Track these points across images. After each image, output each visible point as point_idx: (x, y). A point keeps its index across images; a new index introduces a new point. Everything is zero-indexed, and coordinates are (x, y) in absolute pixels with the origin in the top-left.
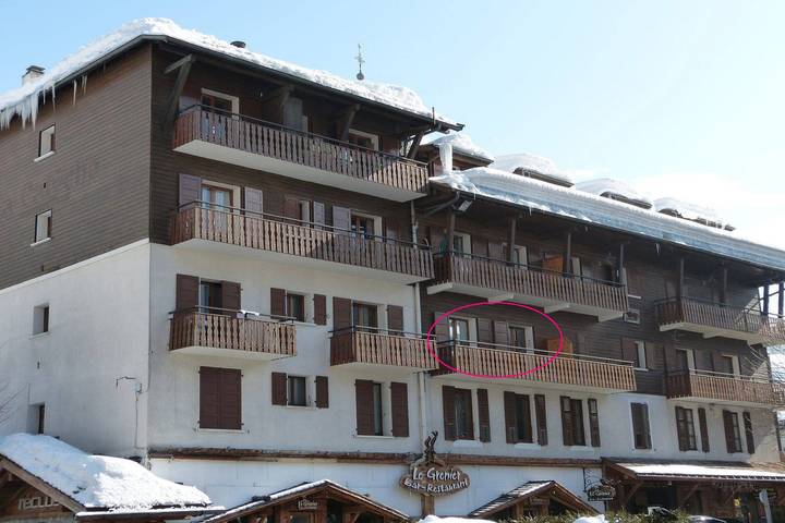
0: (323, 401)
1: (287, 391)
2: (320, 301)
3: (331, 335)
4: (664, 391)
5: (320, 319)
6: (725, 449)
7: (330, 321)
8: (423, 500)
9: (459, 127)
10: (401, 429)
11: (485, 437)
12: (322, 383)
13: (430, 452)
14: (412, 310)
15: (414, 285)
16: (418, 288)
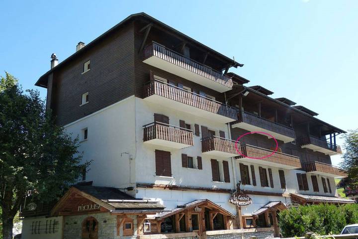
0: (200, 167)
1: (187, 162)
2: (197, 126)
3: (202, 140)
4: (305, 169)
5: (197, 134)
6: (323, 191)
7: (201, 135)
8: (237, 208)
9: (241, 66)
10: (227, 180)
11: (255, 184)
12: (199, 159)
13: (239, 189)
14: (227, 133)
15: (227, 124)
16: (229, 125)
